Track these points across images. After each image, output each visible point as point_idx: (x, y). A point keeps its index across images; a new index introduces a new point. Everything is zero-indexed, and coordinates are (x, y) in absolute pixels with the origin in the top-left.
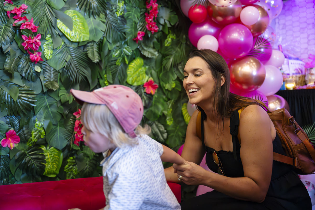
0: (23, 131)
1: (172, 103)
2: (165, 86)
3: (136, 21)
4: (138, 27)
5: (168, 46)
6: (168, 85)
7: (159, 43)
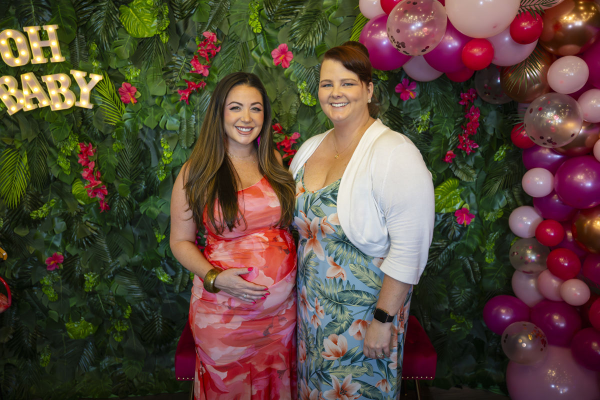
1: (496, 236)
2: (487, 216)
3: (447, 135)
4: (450, 142)
5: (499, 160)
6: (490, 214)
7: (483, 159)
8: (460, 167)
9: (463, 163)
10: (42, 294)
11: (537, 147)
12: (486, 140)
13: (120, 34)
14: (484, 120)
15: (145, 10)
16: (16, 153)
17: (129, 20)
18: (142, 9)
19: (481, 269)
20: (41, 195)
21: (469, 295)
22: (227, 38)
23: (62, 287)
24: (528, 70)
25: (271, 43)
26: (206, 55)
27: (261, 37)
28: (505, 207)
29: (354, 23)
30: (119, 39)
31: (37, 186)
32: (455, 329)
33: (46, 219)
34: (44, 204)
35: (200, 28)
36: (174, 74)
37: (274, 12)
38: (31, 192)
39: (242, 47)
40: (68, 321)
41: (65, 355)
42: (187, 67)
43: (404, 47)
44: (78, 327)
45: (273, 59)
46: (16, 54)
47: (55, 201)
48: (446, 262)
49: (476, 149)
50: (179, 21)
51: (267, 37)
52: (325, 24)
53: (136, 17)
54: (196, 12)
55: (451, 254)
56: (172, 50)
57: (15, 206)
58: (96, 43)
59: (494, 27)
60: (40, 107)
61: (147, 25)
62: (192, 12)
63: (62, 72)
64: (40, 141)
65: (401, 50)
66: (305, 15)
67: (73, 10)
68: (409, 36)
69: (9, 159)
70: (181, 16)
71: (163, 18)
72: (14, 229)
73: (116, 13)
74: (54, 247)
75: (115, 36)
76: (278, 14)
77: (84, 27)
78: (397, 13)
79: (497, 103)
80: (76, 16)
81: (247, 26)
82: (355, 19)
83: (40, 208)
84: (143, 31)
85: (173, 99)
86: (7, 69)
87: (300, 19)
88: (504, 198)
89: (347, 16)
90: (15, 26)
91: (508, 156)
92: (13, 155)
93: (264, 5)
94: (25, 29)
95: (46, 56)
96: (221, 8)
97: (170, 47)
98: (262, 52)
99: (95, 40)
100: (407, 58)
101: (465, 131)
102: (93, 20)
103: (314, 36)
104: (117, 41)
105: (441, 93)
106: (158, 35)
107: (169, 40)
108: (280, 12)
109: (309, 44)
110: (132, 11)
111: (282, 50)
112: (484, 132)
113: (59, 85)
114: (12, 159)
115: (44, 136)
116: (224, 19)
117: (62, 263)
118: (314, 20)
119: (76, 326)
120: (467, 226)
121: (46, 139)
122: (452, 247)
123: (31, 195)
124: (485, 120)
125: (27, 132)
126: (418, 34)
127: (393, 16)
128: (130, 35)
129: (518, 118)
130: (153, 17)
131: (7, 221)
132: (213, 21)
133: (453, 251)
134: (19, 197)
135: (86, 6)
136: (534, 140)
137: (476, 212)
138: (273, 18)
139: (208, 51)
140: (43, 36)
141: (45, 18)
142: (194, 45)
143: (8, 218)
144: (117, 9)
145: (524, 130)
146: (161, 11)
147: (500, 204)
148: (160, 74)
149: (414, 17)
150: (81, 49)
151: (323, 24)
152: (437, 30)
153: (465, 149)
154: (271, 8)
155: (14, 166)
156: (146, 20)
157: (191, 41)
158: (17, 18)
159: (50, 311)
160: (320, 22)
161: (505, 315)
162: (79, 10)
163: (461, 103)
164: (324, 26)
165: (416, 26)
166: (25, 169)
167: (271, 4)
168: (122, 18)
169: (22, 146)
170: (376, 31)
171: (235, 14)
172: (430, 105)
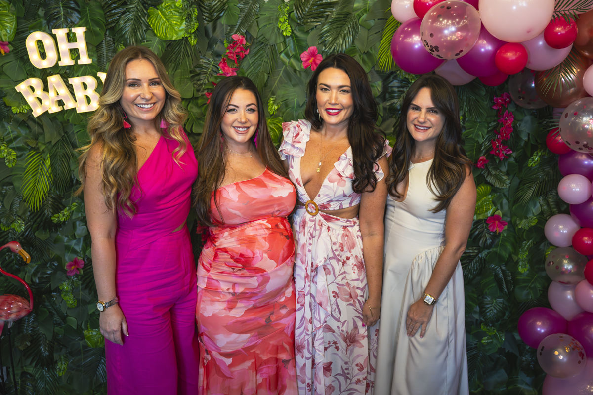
1: (529, 245)
2: (519, 224)
3: (479, 140)
4: (483, 148)
5: (533, 166)
6: (524, 221)
7: (517, 164)
8: (493, 172)
9: (496, 168)
10: (61, 300)
11: (572, 152)
12: (520, 145)
13: (148, 36)
14: (518, 125)
15: (174, 12)
16: (39, 155)
17: (158, 22)
18: (171, 12)
19: (513, 279)
20: (63, 198)
21: (501, 305)
22: (256, 41)
23: (81, 292)
24: (563, 74)
25: (301, 46)
26: (235, 57)
27: (290, 40)
28: (539, 214)
29: (385, 25)
30: (147, 41)
31: (59, 190)
32: (486, 341)
33: (67, 222)
34: (65, 207)
35: (228, 30)
36: (202, 77)
37: (304, 15)
38: (53, 195)
39: (270, 50)
40: (87, 328)
41: (83, 364)
42: (215, 69)
43: (437, 51)
44: (96, 335)
45: (302, 61)
46: (43, 55)
47: (77, 204)
48: (477, 271)
49: (510, 155)
50: (208, 23)
51: (297, 40)
52: (355, 27)
53: (165, 19)
54: (225, 15)
55: (483, 262)
56: (200, 52)
57: (37, 208)
58: (123, 45)
59: (528, 32)
60: (65, 109)
61: (176, 28)
62: (221, 15)
63: (88, 74)
64: (64, 144)
65: (435, 54)
66: (336, 18)
67: (102, 12)
68: (442, 40)
69: (32, 161)
70: (210, 18)
71: (192, 20)
72: (35, 232)
73: (144, 15)
74: (74, 252)
75: (143, 38)
76: (308, 17)
77: (112, 29)
78: (430, 17)
79: (532, 107)
80: (105, 18)
81: (276, 29)
82: (386, 23)
83: (62, 212)
84: (172, 33)
85: (200, 101)
86: (34, 70)
87: (331, 22)
88: (538, 205)
89: (378, 19)
90: (43, 28)
91: (542, 163)
92: (36, 158)
93: (294, 8)
94: (54, 31)
95: (73, 58)
96: (250, 10)
97: (199, 49)
98: (291, 55)
99: (122, 42)
100: (440, 62)
101: (499, 136)
102: (121, 22)
103: (344, 39)
104: (145, 43)
105: (474, 98)
106: (187, 37)
107: (197, 42)
108: (310, 15)
109: (339, 48)
110: (160, 14)
111: (311, 53)
112: (518, 137)
113: (85, 87)
114: (36, 161)
115: (68, 139)
116: (253, 21)
117: (83, 269)
118: (344, 23)
119: (95, 333)
120: (500, 233)
121: (70, 142)
122: (483, 254)
123: (53, 198)
124: (520, 125)
125: (51, 135)
126: (451, 38)
127: (426, 20)
128: (158, 37)
129: (554, 123)
130: (182, 20)
131: (28, 224)
132: (242, 24)
133: (485, 259)
134: (41, 200)
135: (115, 9)
136: (570, 144)
137: (508, 219)
138: (302, 21)
139: (237, 54)
140: (71, 38)
141: (73, 20)
142: (223, 47)
143: (29, 221)
144: (145, 12)
145: (560, 135)
146: (190, 13)
147: (534, 211)
148: (187, 77)
149: (448, 22)
150: (108, 51)
151: (353, 27)
152: (470, 34)
153: (498, 155)
154: (301, 11)
155: (36, 169)
156: (175, 22)
157: (219, 44)
158: (46, 19)
159: (69, 318)
160: (351, 24)
161: (540, 327)
162: (108, 12)
163: (494, 108)
164: (354, 29)
165: (450, 30)
166: (48, 171)
167: (301, 7)
168: (150, 21)
169: (45, 149)
170: (408, 34)
171: (265, 16)
172: (462, 110)
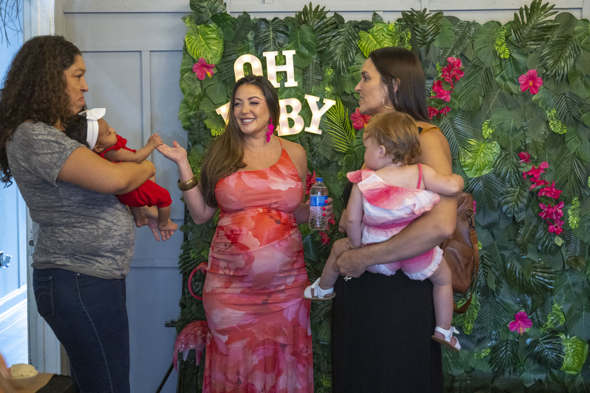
0: (537, 314)
13: (358, 59)
15: (385, 35)
17: (368, 45)
22: (470, 64)
25: (518, 69)
26: (451, 80)
27: (508, 63)
30: (357, 64)
37: (523, 38)
39: (485, 73)
50: (421, 46)
51: (514, 63)
52: (576, 50)
53: (375, 43)
54: (439, 38)
62: (435, 38)
66: (557, 41)
67: (313, 35)
70: (424, 42)
71: (405, 43)
73: (355, 38)
75: (353, 61)
76: (528, 40)
77: (321, 52)
80: (316, 41)
81: (492, 52)
87: (551, 45)
90: (251, 51)
93: (512, 31)
94: (265, 54)
95: (280, 80)
96: (465, 32)
98: (507, 78)
99: (331, 65)
102: (331, 46)
103: (565, 61)
104: (355, 66)
109: (561, 70)
110: (371, 37)
111: (530, 76)
116: (468, 44)
118: (565, 45)
130: (394, 43)
132: (456, 47)
135: (326, 32)
138: (520, 43)
139: (453, 77)
142: (434, 70)
144: (356, 35)
146: (403, 36)
150: (314, 74)
157: (431, 67)
158: (255, 43)
160: (572, 47)
162: (319, 36)
167: (519, 29)
171: (480, 39)
